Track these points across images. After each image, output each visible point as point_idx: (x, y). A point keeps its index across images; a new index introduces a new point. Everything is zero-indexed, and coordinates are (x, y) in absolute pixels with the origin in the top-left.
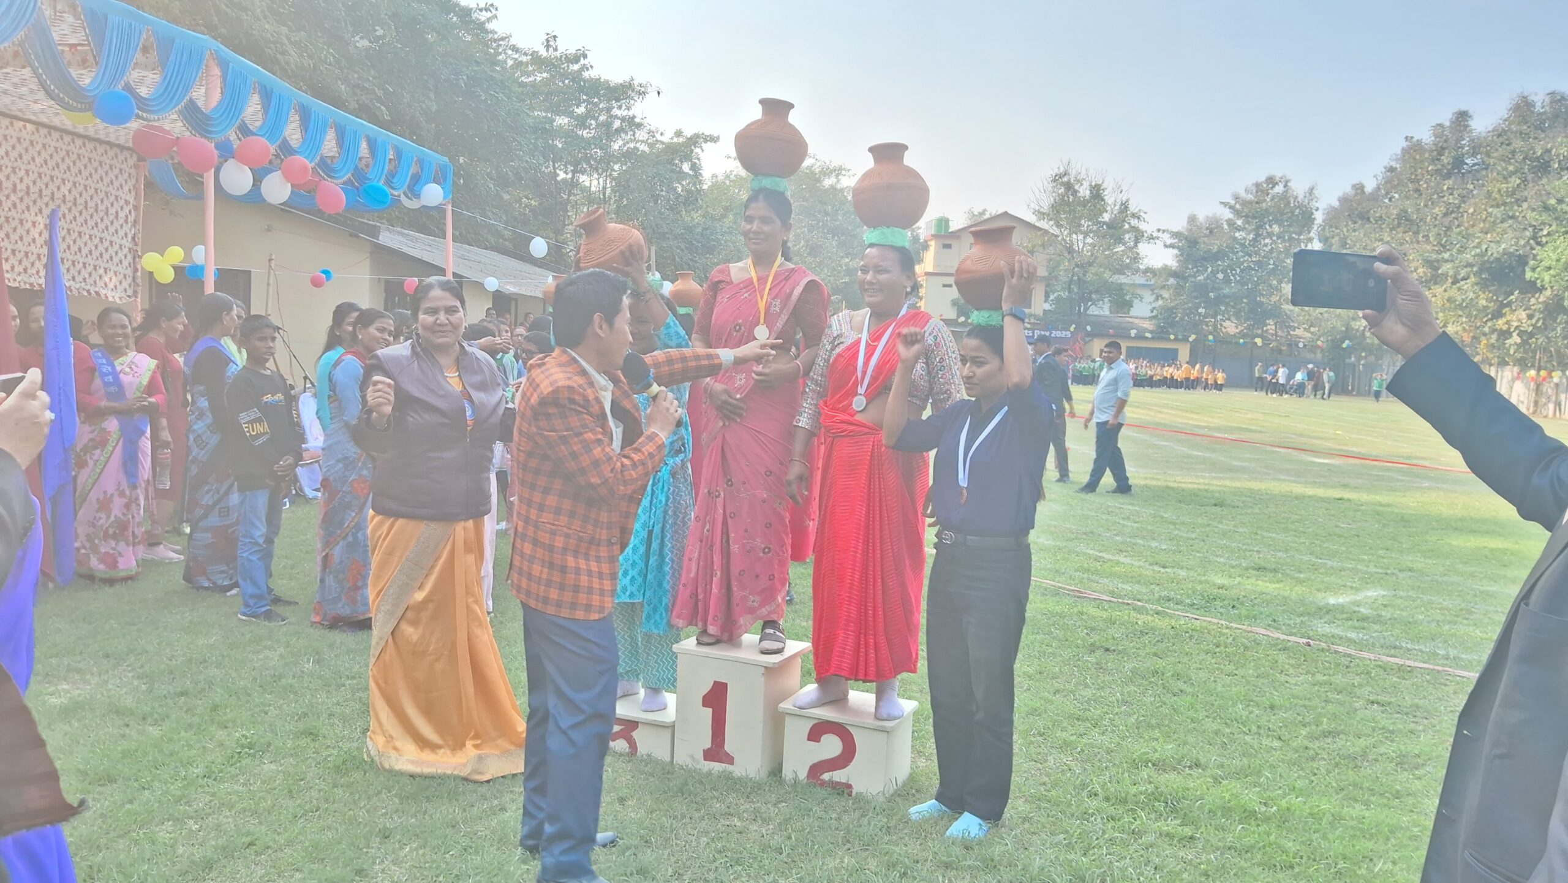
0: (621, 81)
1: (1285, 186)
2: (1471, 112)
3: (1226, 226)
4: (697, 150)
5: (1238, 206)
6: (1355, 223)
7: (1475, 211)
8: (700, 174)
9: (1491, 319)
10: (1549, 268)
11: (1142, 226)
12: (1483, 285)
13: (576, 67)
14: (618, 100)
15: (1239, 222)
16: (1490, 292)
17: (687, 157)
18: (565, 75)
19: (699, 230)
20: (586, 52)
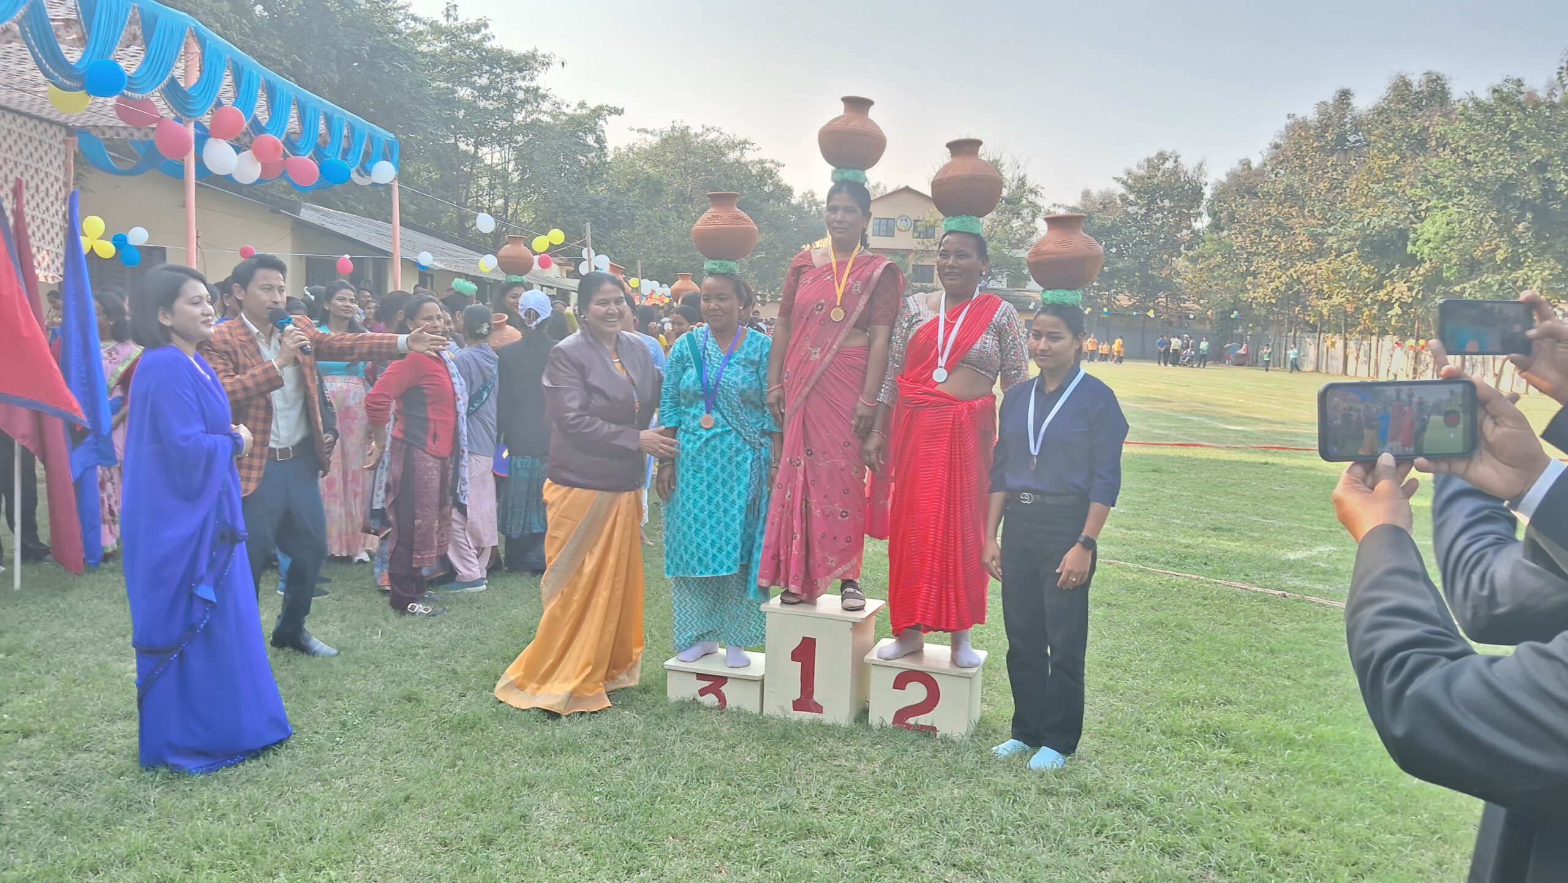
0: (524, 52)
1: (1176, 161)
2: (1352, 91)
3: (1119, 201)
4: (601, 122)
5: (1130, 182)
6: (1243, 197)
7: (1357, 186)
8: (605, 147)
9: (1373, 291)
10: (1429, 241)
11: (1039, 201)
12: (1365, 258)
13: (476, 37)
14: (520, 71)
15: (1132, 197)
16: (1372, 265)
17: (592, 130)
18: (464, 46)
19: (605, 204)
20: (488, 22)
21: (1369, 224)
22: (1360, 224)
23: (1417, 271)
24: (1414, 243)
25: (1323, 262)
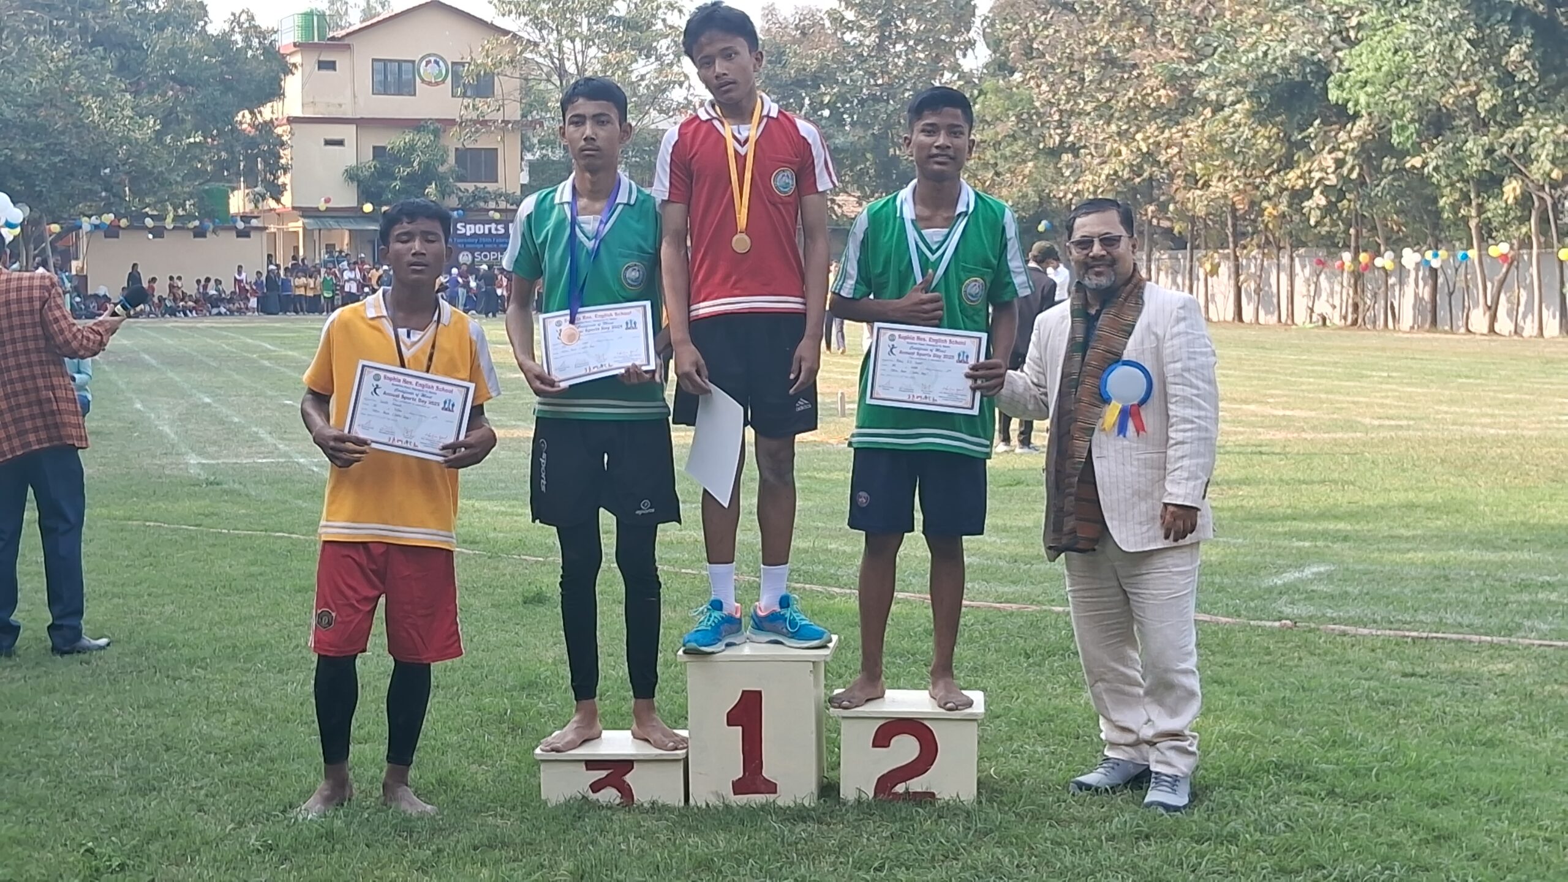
9: (1278, 171)
10: (1365, 82)
12: (1264, 115)
16: (1273, 125)
21: (1265, 54)
22: (1252, 55)
23: (1349, 133)
24: (1340, 85)
25: (1192, 124)
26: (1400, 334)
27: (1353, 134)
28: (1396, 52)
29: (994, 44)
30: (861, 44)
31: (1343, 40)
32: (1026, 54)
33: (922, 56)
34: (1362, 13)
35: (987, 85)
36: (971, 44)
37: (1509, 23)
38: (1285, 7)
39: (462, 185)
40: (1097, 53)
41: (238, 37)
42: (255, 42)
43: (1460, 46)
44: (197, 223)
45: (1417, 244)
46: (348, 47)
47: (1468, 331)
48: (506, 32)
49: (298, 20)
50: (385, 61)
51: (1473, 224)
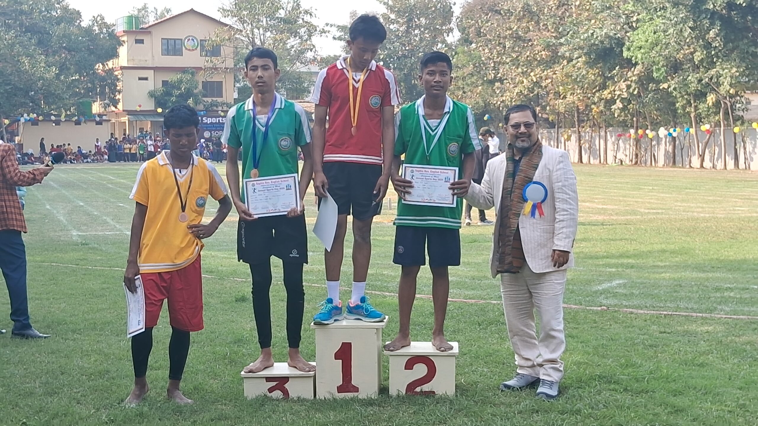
6: (487, 15)
9: (599, 90)
10: (640, 48)
12: (592, 63)
21: (592, 34)
22: (586, 35)
23: (633, 72)
24: (629, 49)
25: (557, 68)
26: (658, 169)
27: (635, 73)
28: (655, 33)
29: (463, 30)
30: (398, 30)
31: (630, 27)
32: (478, 35)
33: (427, 36)
34: (639, 15)
35: (459, 50)
36: (451, 30)
37: (709, 19)
38: (602, 12)
39: (205, 99)
40: (512, 34)
41: (96, 28)
42: (105, 30)
43: (685, 30)
44: (76, 118)
45: (666, 125)
46: (150, 32)
47: (691, 167)
48: (226, 25)
49: (125, 20)
50: (167, 39)
51: (692, 115)
